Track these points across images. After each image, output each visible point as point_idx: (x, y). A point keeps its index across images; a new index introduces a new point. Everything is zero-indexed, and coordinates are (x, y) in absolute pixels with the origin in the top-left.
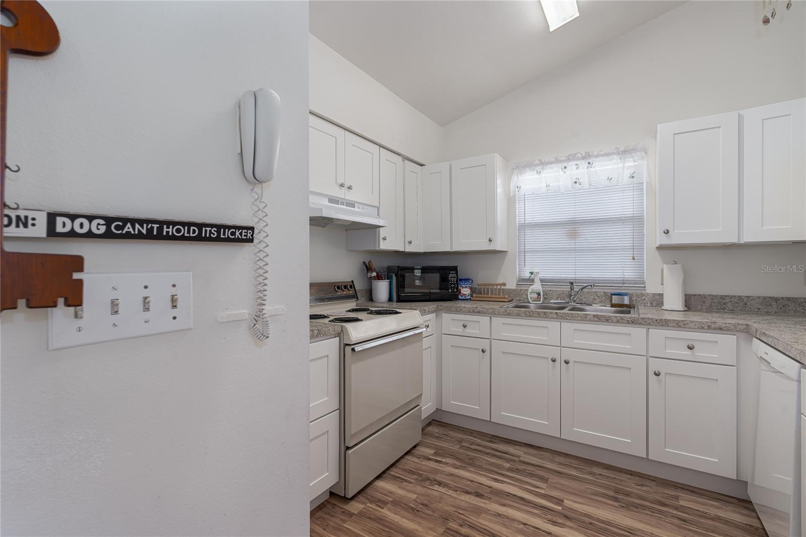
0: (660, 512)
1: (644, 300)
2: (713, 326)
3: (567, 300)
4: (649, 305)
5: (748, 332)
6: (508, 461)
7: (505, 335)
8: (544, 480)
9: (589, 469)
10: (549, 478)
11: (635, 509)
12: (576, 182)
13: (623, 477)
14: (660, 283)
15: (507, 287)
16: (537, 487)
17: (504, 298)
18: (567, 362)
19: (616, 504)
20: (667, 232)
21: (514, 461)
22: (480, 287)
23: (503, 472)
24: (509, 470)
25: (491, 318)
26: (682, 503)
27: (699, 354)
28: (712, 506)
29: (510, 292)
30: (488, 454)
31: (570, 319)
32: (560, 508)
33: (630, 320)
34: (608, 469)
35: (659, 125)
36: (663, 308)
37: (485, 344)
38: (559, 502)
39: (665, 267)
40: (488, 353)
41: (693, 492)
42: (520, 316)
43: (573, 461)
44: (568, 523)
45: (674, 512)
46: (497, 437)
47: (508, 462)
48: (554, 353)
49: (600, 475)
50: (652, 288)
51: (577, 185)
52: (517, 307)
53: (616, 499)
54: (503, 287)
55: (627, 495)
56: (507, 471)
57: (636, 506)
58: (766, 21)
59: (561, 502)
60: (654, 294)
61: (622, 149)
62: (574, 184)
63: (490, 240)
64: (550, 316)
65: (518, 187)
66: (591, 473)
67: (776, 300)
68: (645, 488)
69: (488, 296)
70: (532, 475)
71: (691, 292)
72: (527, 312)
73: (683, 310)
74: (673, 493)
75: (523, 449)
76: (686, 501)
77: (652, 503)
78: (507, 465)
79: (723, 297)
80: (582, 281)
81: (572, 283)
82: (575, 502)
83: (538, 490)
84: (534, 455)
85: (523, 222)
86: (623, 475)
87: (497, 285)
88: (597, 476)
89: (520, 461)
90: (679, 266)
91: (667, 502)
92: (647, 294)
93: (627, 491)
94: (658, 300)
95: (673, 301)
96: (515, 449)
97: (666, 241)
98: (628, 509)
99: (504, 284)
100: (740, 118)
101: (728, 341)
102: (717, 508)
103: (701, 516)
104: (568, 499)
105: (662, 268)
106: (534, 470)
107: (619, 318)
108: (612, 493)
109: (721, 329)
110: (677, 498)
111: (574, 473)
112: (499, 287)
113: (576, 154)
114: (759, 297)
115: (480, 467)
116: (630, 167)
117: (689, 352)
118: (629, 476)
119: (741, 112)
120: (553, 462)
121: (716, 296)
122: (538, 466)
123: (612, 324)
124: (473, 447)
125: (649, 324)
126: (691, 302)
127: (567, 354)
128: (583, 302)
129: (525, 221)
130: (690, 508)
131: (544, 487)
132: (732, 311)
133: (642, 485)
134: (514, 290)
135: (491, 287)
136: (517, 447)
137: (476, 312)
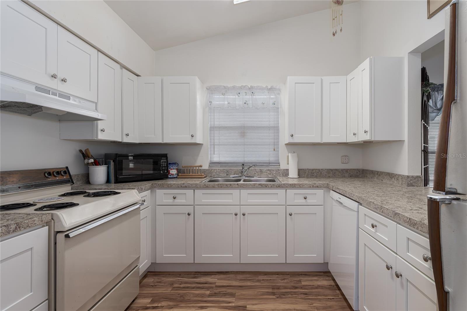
0: (295, 293)
1: (280, 173)
2: (315, 186)
3: (240, 175)
4: (282, 176)
5: (328, 188)
6: (208, 289)
7: (205, 201)
8: (232, 295)
9: (257, 278)
10: (235, 293)
11: (284, 297)
12: (245, 103)
13: (274, 277)
14: (286, 163)
15: (203, 168)
16: (230, 303)
17: (201, 175)
18: (244, 215)
19: (274, 297)
20: (292, 136)
21: (212, 288)
22: (184, 168)
23: (205, 299)
24: (210, 296)
25: (194, 190)
26: (303, 283)
27: (310, 201)
28: (315, 280)
29: (204, 171)
30: (194, 288)
31: (246, 187)
33: (277, 185)
34: (266, 274)
35: (288, 77)
36: (289, 177)
37: (190, 209)
39: (290, 155)
40: (192, 215)
41: (306, 275)
42: (215, 187)
43: (248, 276)
45: (301, 290)
46: (198, 272)
47: (208, 290)
48: (236, 209)
49: (263, 280)
50: (283, 166)
51: (246, 106)
52: (210, 181)
53: (273, 294)
54: (200, 168)
55: (278, 288)
56: (208, 297)
57: (284, 294)
58: (334, 35)
59: (245, 308)
60: (284, 170)
61: (269, 87)
62: (244, 104)
63: (192, 136)
64: (234, 186)
65: (210, 102)
66: (259, 281)
67: (332, 170)
68: (286, 281)
69: (189, 174)
70: (225, 295)
71: (300, 168)
72: (219, 185)
73: (298, 177)
74: (298, 279)
75: (217, 276)
76: (305, 282)
77: (290, 289)
78: (208, 292)
79: (313, 170)
80: (247, 163)
81: (243, 165)
82: (253, 305)
83: (230, 305)
84: (224, 279)
85: (213, 125)
86: (274, 276)
87: (196, 167)
88: (262, 282)
89: (216, 286)
90: (295, 154)
91: (296, 285)
92: (281, 169)
93: (278, 286)
94: (286, 173)
95: (293, 173)
96: (211, 278)
97: (292, 141)
98: (282, 298)
99: (201, 166)
100: (322, 80)
101: (320, 192)
102: (317, 280)
103: (312, 288)
104: (249, 305)
105: (288, 155)
106: (225, 290)
107: (272, 185)
108: (270, 290)
109: (318, 187)
110: (300, 281)
111: (249, 284)
112: (197, 168)
113: (246, 86)
114: (326, 169)
115: (189, 301)
116: (272, 98)
117: (304, 201)
118: (277, 276)
119: (323, 78)
120: (236, 280)
121: (310, 169)
122: (228, 286)
123: (268, 188)
124: (182, 286)
125: (287, 187)
126: (302, 173)
127: (244, 209)
128: (249, 176)
129: (214, 125)
130: (307, 285)
131: (234, 301)
132: (316, 177)
133: (284, 279)
134: (207, 170)
135: (192, 168)
137: (184, 187)
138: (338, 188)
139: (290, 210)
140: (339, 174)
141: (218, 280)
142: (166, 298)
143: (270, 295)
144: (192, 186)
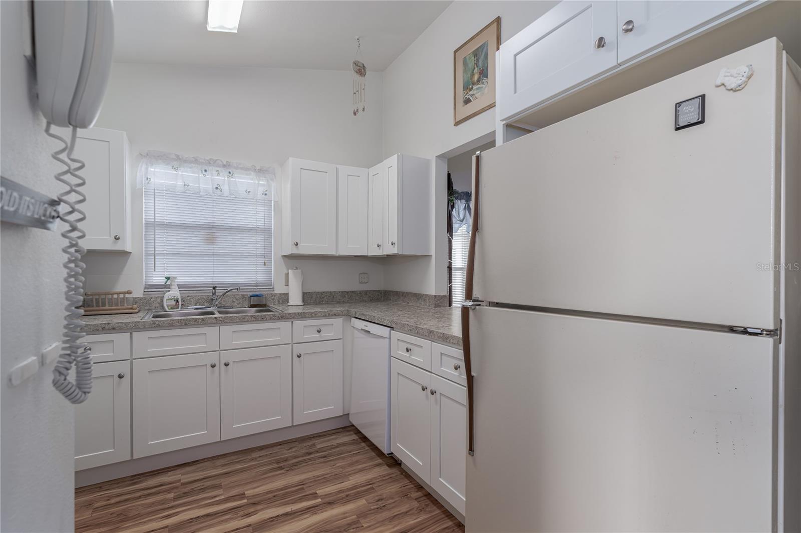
0: (310, 459)
1: (274, 299)
2: (331, 314)
3: (207, 304)
4: (277, 303)
5: (348, 316)
6: (169, 491)
8: (218, 487)
9: (250, 457)
10: (221, 483)
11: (296, 467)
12: (217, 189)
13: (276, 449)
14: (284, 283)
15: (134, 295)
16: (215, 497)
17: (132, 309)
18: (226, 365)
19: (283, 471)
20: (297, 244)
21: (176, 488)
22: (91, 297)
23: (171, 505)
24: (175, 499)
25: (131, 334)
26: (318, 447)
27: (325, 334)
29: (136, 301)
30: (140, 497)
31: (230, 322)
32: (246, 501)
33: (280, 316)
34: (262, 449)
35: (290, 158)
36: (289, 304)
37: (124, 368)
38: (242, 496)
39: (290, 271)
41: (320, 436)
42: (173, 326)
43: (233, 457)
44: (259, 507)
45: (318, 455)
46: (139, 475)
47: (169, 493)
48: (213, 358)
49: (260, 457)
50: (279, 289)
51: (218, 192)
52: (154, 317)
53: (281, 468)
54: (127, 296)
55: (286, 460)
56: (174, 501)
57: (295, 465)
58: (355, 114)
59: (243, 496)
60: (281, 294)
61: (259, 167)
62: (215, 190)
63: (116, 238)
64: (209, 321)
65: (147, 179)
66: (252, 460)
67: (348, 293)
68: (294, 450)
69: (104, 308)
70: (203, 490)
71: (306, 291)
72: (182, 321)
73: (302, 304)
74: (311, 443)
75: (179, 471)
76: (320, 444)
77: (303, 457)
78: (172, 495)
79: (322, 293)
81: (214, 288)
82: (254, 488)
83: (217, 499)
84: (194, 471)
85: (152, 220)
86: (275, 448)
87: (118, 294)
88: (258, 459)
89: (183, 484)
90: (299, 271)
91: (311, 450)
92: (276, 294)
93: (284, 458)
94: (284, 298)
95: (295, 299)
96: (169, 476)
97: (296, 251)
98: (293, 470)
99: (129, 293)
100: (337, 169)
101: (338, 322)
102: (336, 438)
103: (331, 449)
104: (247, 490)
105: (287, 272)
106: (202, 484)
107: (271, 316)
108: (276, 466)
109: (335, 315)
110: (314, 445)
111: (239, 466)
112: (121, 296)
114: (340, 292)
115: (140, 516)
116: (264, 185)
117: (317, 335)
118: (280, 446)
119: (338, 166)
120: (216, 467)
121: (318, 293)
122: (204, 479)
123: (266, 321)
124: (113, 501)
125: (294, 318)
126: (308, 298)
127: (226, 357)
128: (223, 306)
129: (154, 219)
130: (323, 448)
131: (222, 492)
132: (327, 303)
133: (291, 448)
134: (141, 299)
135: (110, 296)
136: (170, 473)
137: (109, 329)
138: (363, 314)
139: (298, 349)
140: (357, 298)
141: (182, 475)
142: (87, 526)
143: (276, 471)
144: (127, 326)
